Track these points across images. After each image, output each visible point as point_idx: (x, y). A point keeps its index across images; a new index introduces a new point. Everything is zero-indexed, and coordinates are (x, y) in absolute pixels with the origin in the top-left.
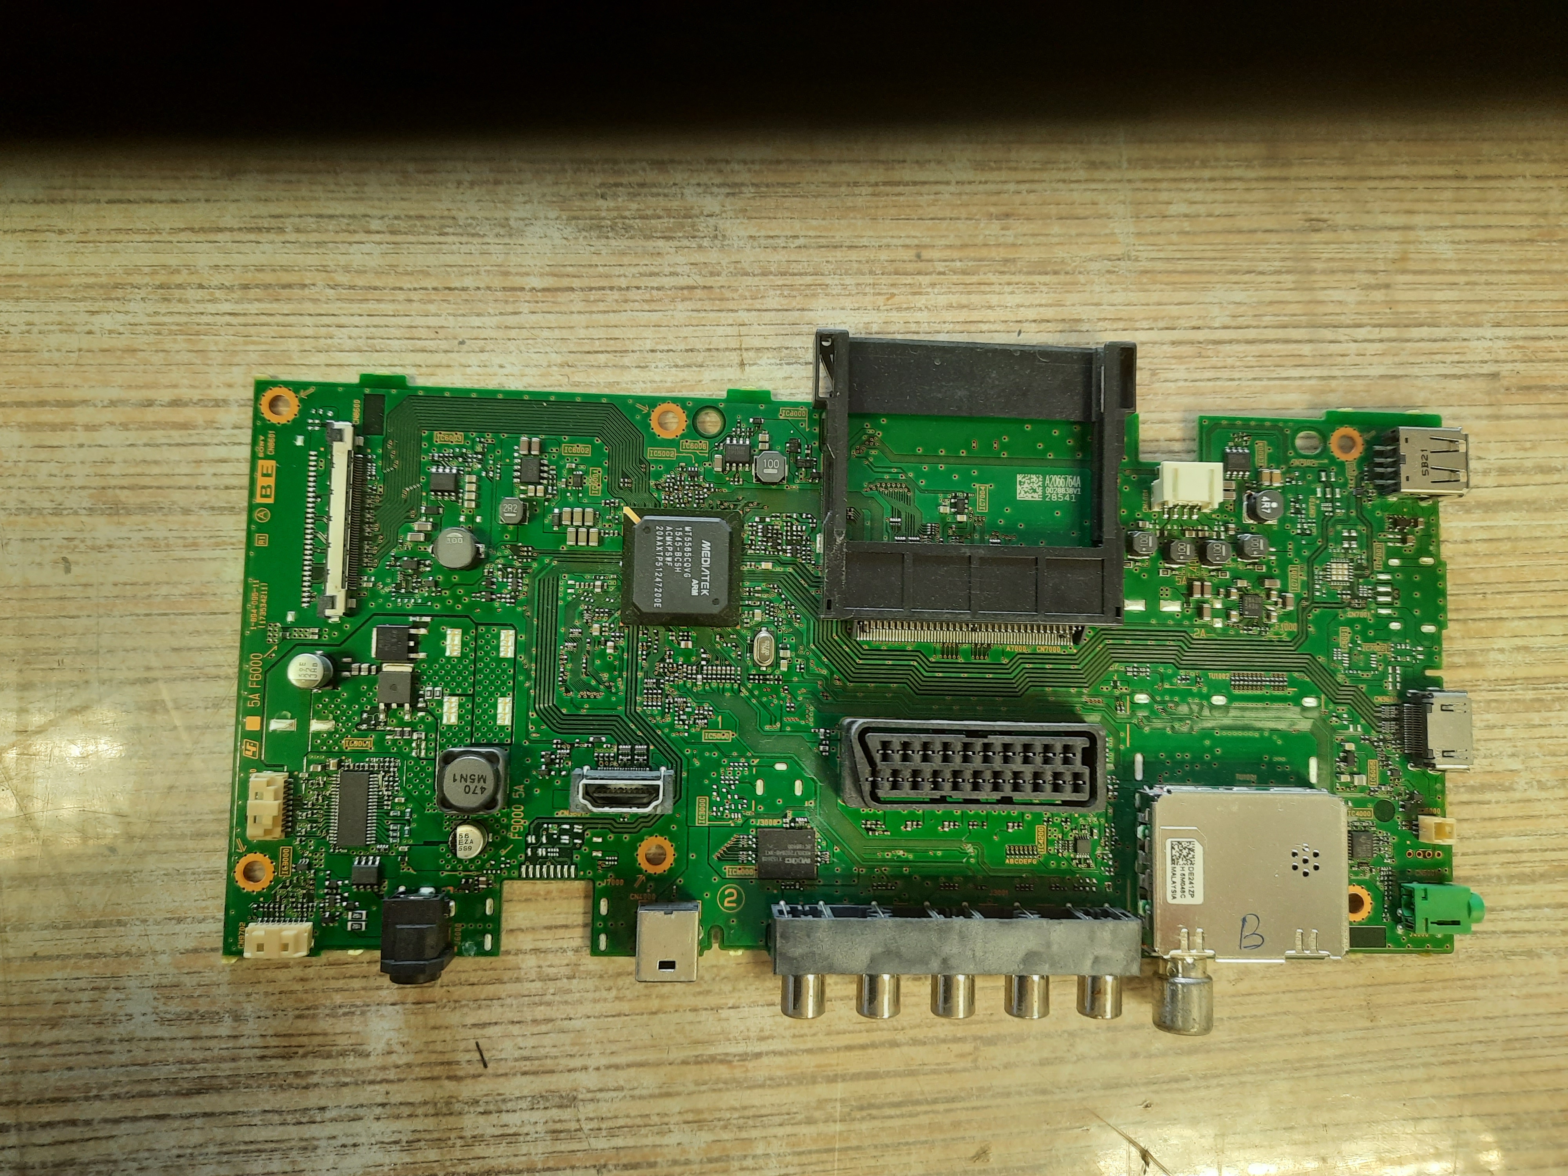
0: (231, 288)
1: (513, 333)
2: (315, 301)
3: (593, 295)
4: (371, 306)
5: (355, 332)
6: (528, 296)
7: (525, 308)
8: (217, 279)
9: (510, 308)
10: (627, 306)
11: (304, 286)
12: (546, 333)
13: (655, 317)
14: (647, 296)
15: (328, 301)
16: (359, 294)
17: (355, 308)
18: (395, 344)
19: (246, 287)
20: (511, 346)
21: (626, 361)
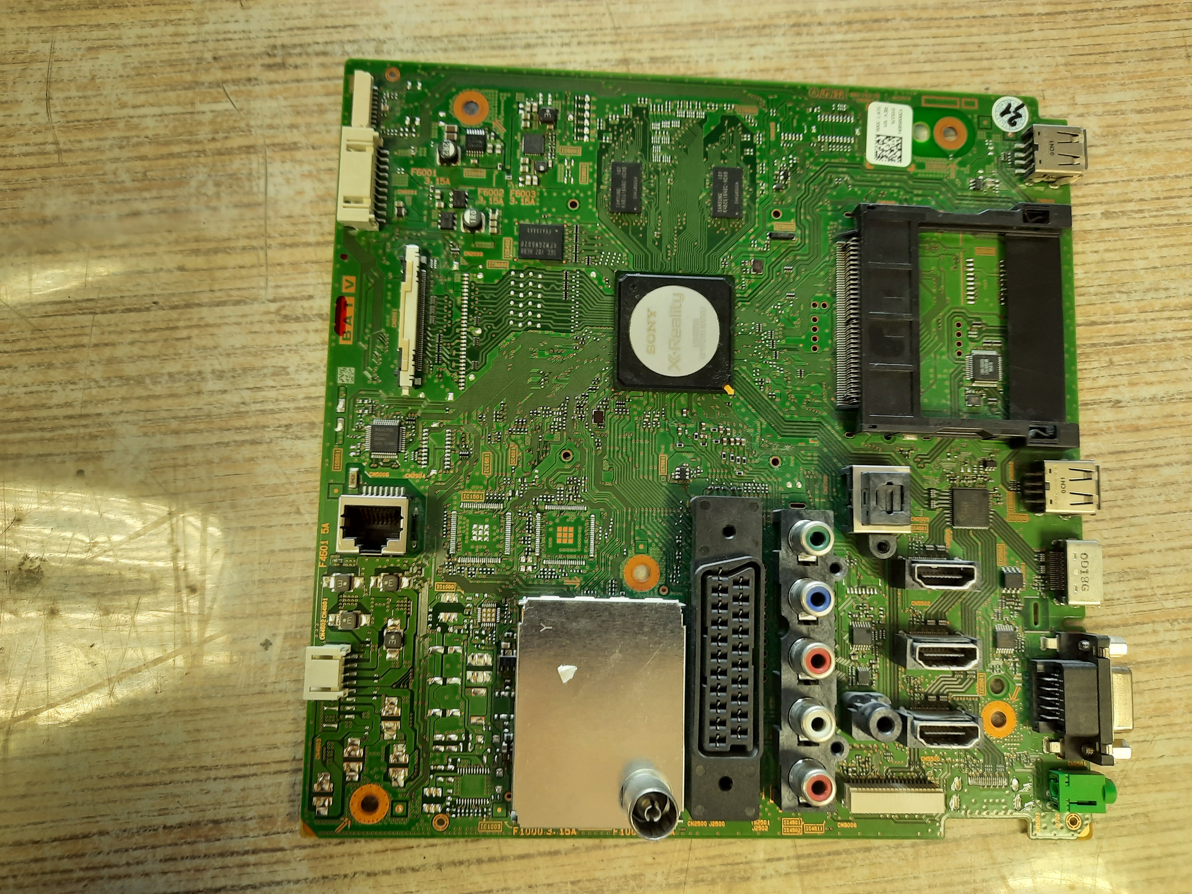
0: (839, 24)
1: (1031, 45)
2: (897, 30)
3: (1080, 16)
4: (934, 31)
5: (926, 49)
6: (1036, 19)
7: (1036, 27)
8: (830, 19)
9: (1026, 28)
10: (1104, 22)
11: (888, 20)
12: (1052, 43)
13: (1124, 28)
14: (1117, 15)
15: (905, 29)
16: (925, 24)
17: (925, 33)
18: (954, 56)
19: (849, 23)
20: (1030, 53)
21: (1109, 59)
